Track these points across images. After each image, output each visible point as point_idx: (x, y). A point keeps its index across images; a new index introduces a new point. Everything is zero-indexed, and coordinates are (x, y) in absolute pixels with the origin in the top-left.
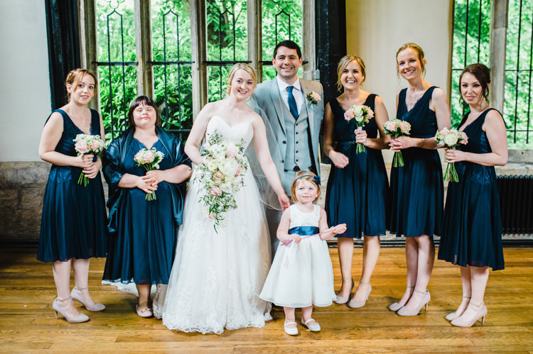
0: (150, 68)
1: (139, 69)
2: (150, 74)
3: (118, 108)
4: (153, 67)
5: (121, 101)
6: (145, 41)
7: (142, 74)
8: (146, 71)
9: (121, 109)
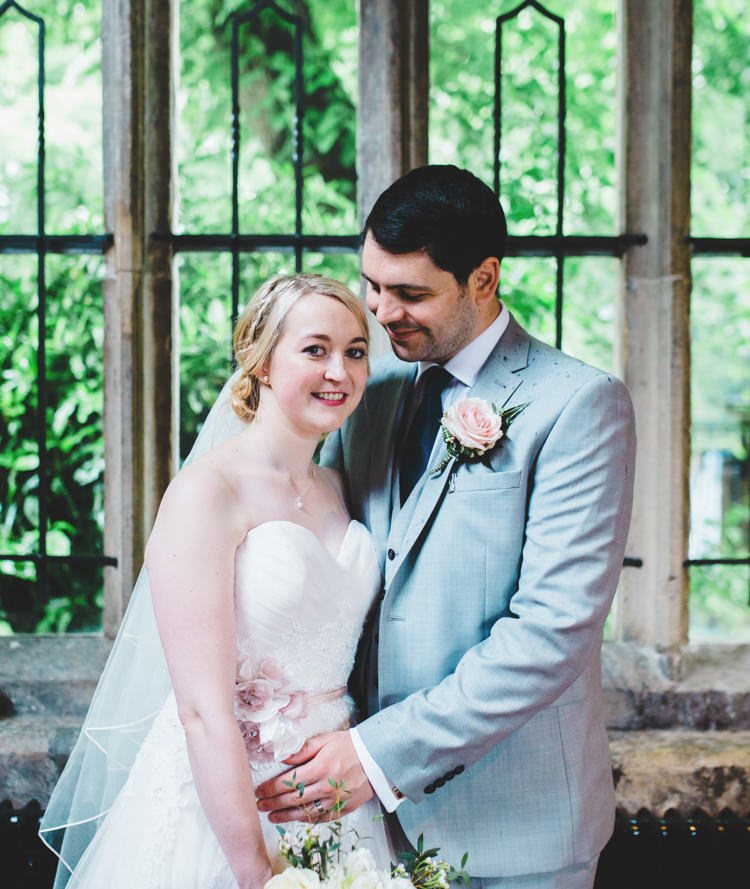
0: (163, 267)
1: (114, 269)
2: (163, 290)
3: (13, 428)
4: (178, 261)
5: (25, 402)
6: (149, 137)
7: (129, 292)
8: (148, 279)
9: (23, 434)
